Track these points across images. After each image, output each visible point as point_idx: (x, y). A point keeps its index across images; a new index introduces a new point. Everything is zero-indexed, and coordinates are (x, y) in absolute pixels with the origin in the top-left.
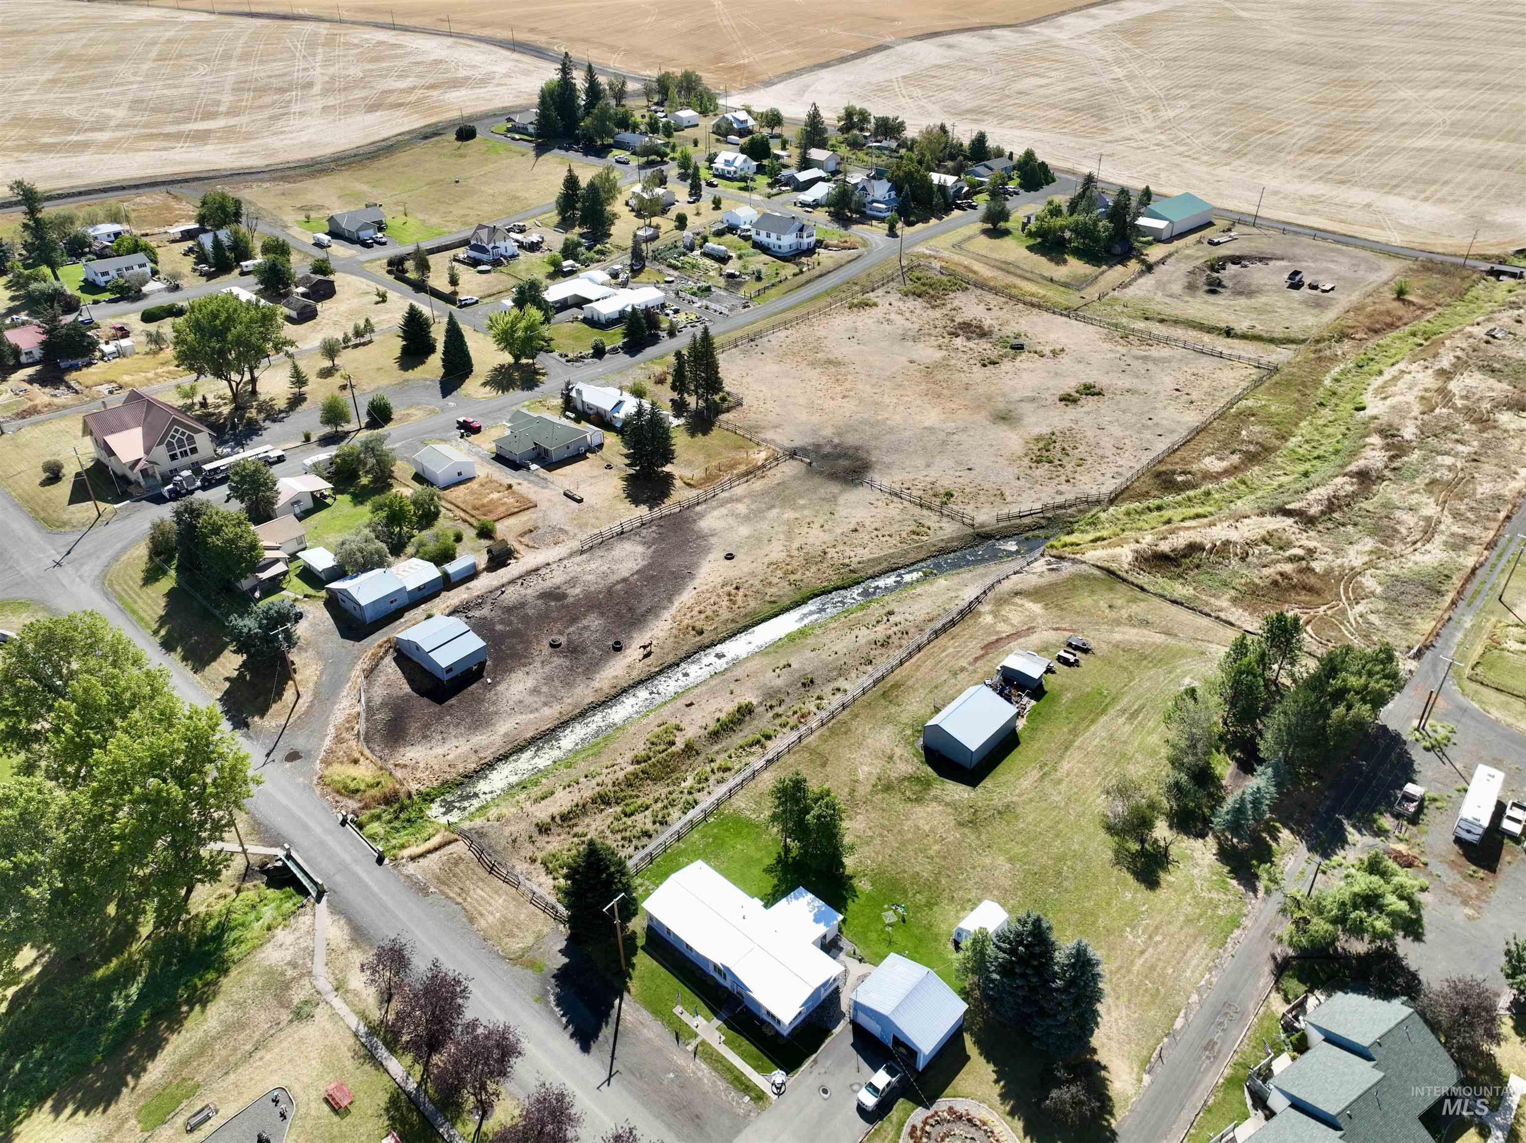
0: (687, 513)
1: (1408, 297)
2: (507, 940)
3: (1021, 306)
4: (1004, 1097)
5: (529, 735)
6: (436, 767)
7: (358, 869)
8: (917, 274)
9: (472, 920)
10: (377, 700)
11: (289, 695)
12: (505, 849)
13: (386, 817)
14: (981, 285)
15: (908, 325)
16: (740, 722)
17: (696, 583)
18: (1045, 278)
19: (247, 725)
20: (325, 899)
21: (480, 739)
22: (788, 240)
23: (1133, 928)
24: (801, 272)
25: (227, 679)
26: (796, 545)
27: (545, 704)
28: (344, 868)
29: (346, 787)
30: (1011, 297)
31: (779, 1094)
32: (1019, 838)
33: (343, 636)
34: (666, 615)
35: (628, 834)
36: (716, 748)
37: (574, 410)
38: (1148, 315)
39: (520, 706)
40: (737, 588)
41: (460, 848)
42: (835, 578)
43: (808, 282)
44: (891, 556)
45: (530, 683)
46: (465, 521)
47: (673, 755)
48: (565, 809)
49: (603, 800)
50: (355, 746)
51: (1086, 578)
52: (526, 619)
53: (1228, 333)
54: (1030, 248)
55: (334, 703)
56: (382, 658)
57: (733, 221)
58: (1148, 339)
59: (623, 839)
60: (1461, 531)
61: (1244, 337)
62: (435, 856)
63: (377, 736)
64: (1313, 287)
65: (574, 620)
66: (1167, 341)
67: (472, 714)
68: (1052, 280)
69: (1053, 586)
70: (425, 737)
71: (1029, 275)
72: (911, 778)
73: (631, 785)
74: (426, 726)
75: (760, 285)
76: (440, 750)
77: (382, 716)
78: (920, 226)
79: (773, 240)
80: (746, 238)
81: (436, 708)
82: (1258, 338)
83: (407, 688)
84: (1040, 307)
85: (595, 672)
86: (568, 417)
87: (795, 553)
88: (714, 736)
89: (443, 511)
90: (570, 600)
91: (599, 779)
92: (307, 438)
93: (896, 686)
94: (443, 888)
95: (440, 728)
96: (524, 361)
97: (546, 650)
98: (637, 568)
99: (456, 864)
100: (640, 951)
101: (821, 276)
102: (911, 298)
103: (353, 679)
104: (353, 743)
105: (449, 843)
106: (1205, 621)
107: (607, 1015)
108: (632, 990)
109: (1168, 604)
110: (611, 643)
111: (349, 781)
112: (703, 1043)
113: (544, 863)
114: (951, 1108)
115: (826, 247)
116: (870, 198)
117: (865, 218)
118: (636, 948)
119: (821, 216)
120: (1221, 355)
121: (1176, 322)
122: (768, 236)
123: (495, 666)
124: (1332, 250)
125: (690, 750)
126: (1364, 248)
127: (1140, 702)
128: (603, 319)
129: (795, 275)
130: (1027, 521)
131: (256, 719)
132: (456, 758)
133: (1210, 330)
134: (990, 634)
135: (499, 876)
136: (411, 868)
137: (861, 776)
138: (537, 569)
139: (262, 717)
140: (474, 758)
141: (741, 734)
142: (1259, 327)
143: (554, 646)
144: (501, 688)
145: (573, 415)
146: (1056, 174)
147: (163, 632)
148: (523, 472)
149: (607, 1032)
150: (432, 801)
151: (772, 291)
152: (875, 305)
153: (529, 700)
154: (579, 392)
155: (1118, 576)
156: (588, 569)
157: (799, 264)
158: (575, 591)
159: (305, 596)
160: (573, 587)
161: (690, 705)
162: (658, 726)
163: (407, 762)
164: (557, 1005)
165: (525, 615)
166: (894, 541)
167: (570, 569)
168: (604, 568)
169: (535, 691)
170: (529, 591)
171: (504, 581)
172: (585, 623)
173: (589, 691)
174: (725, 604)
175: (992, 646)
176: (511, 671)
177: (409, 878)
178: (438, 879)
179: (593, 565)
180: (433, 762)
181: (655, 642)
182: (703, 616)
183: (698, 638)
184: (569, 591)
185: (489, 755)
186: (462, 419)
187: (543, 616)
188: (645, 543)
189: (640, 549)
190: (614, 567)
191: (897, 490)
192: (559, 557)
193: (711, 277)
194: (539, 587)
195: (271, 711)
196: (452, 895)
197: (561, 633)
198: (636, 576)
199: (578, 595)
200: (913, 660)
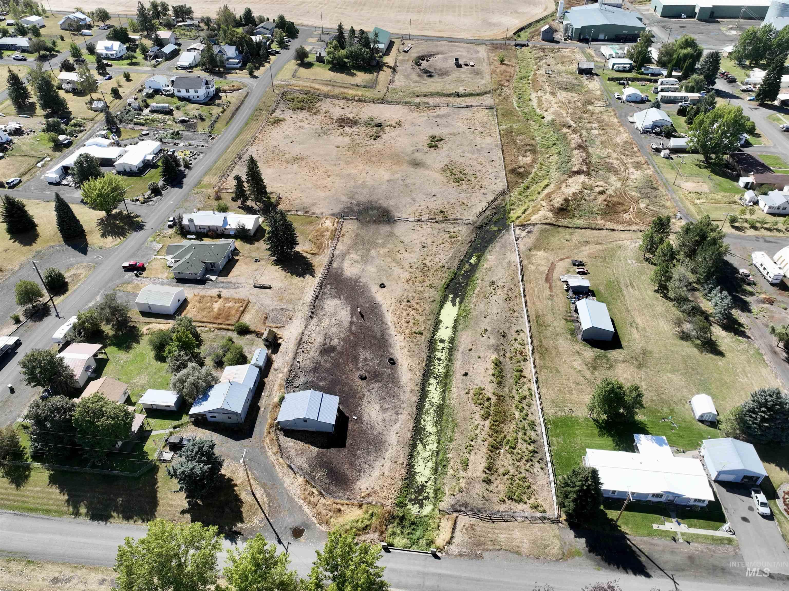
0: (331, 270)
1: (505, 62)
2: (547, 550)
3: (355, 103)
5: (409, 435)
6: (386, 484)
7: (432, 570)
8: (289, 97)
9: (518, 553)
10: (306, 466)
11: (245, 496)
12: (484, 504)
13: (398, 530)
14: (327, 96)
15: (315, 127)
16: (501, 371)
17: (384, 308)
18: (353, 85)
19: (238, 533)
21: (389, 454)
22: (202, 92)
23: (738, 376)
24: (225, 110)
25: (183, 512)
26: (407, 266)
27: (397, 413)
28: (424, 575)
29: (358, 529)
30: (347, 99)
31: (734, 534)
32: (663, 361)
33: (237, 439)
34: (392, 331)
35: (526, 458)
36: (507, 389)
37: (190, 233)
38: (417, 94)
39: (387, 423)
40: (408, 301)
41: (463, 520)
42: (445, 275)
43: (233, 115)
44: (455, 253)
45: (377, 407)
46: (220, 329)
47: (496, 405)
48: (485, 464)
49: (494, 448)
50: (327, 501)
51: (546, 231)
52: (330, 371)
53: (458, 95)
54: (330, 70)
55: (282, 484)
56: (278, 439)
57: (157, 87)
58: (429, 106)
59: (527, 461)
60: (632, 161)
61: (465, 95)
62: (457, 533)
63: (332, 487)
64: (467, 65)
65: (355, 359)
66: (438, 105)
67: (368, 442)
68: (357, 86)
69: (538, 240)
70: (359, 471)
71: (344, 85)
72: (596, 358)
73: (497, 432)
74: (352, 465)
75: (208, 123)
76: (376, 473)
77: (320, 474)
78: (262, 68)
79: (192, 93)
80: (172, 96)
81: (344, 451)
82: (471, 95)
83: (315, 450)
84: (365, 101)
85: (398, 382)
86: (191, 239)
87: (411, 270)
88: (500, 383)
90: (339, 348)
91: (480, 438)
92: (17, 321)
93: (538, 317)
94: (482, 548)
95: (362, 460)
96: (114, 211)
97: (364, 383)
98: (349, 313)
99: (473, 530)
100: (606, 511)
101: (237, 109)
102: (299, 111)
103: (275, 463)
104: (323, 500)
105: (455, 521)
106: (604, 233)
107: (634, 552)
108: (627, 532)
109: (583, 230)
110: (387, 361)
111: (355, 524)
112: (683, 534)
113: (510, 498)
114: (784, 492)
115: (224, 91)
116: (225, 57)
117: (229, 70)
118: (602, 510)
119: (198, 72)
120: (467, 107)
121: (432, 95)
122: (188, 91)
123: (347, 407)
125: (500, 398)
127: (627, 279)
128: (135, 169)
129: (222, 112)
130: (488, 213)
131: (239, 525)
132: (390, 471)
133: (450, 95)
134: (542, 275)
135: (499, 521)
136: (454, 549)
137: (579, 368)
138: (301, 339)
139: (242, 521)
140: (398, 466)
141: (508, 376)
142: (468, 90)
143: (363, 378)
144: (365, 418)
145: (194, 237)
146: (298, 27)
147: (83, 510)
148: (208, 284)
149: (643, 559)
150: (406, 505)
151: (218, 125)
152: (283, 120)
153: (387, 416)
154: (191, 220)
155: (555, 225)
156: (326, 326)
157: (218, 105)
158: (335, 342)
159: (175, 428)
160: (331, 340)
161: (466, 374)
162: (468, 393)
163: (367, 492)
164: (609, 564)
165: (327, 369)
166: (448, 246)
167: (317, 330)
168: (333, 321)
169: (384, 410)
170: (312, 354)
171: (291, 355)
172: (362, 357)
173: (408, 394)
174: (413, 312)
175: (548, 279)
176: (359, 405)
177: (460, 555)
178: (474, 544)
179: (326, 322)
180: (381, 483)
181: (406, 350)
182: (411, 324)
183: (423, 337)
184: (332, 343)
185: (403, 460)
186: (126, 264)
187: (337, 365)
188: (335, 297)
189: (337, 301)
190: (337, 318)
191: (417, 218)
192: (303, 326)
193: (171, 125)
194: (314, 349)
195: (244, 514)
196: (491, 548)
197: (358, 370)
198: (354, 318)
199: (340, 343)
200: (528, 301)
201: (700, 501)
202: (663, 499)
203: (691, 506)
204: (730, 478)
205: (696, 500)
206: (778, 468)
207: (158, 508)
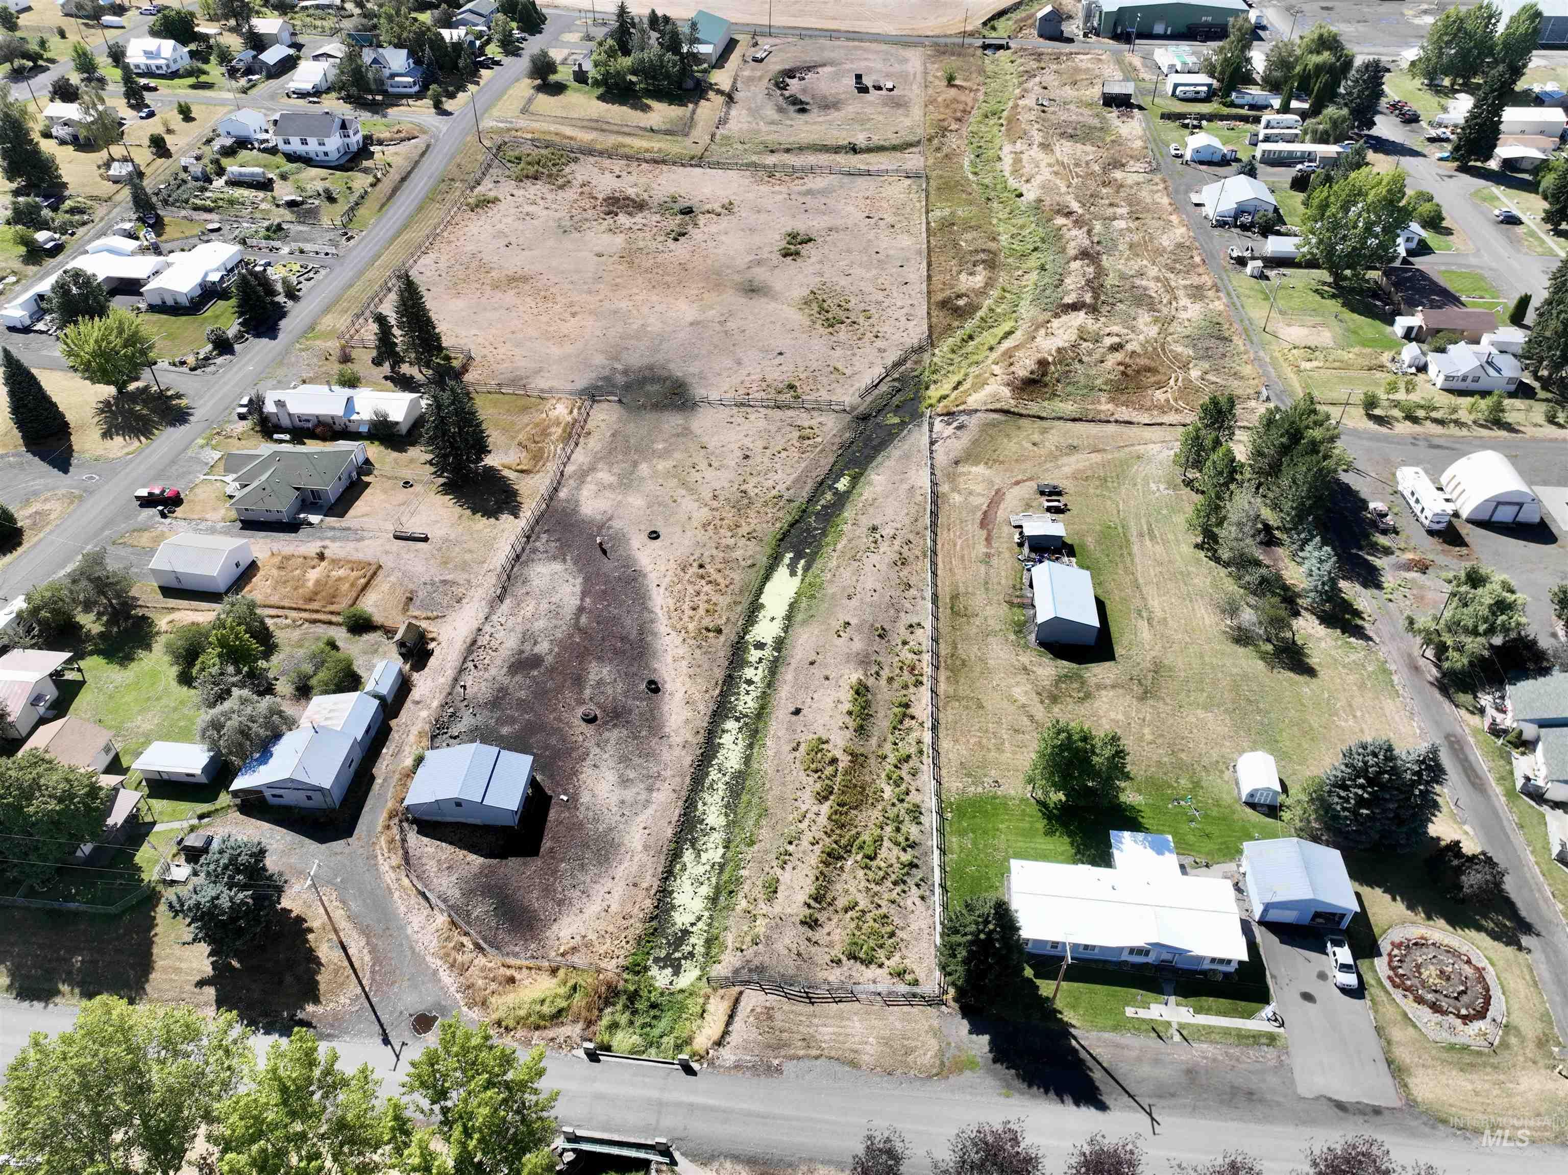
0: (553, 503)
1: (957, 82)
2: (910, 1059)
3: (644, 165)
4: (1411, 907)
5: (669, 832)
6: (611, 929)
7: (677, 1096)
8: (511, 154)
9: (854, 1064)
10: (455, 894)
11: (326, 952)
12: (798, 968)
13: (623, 1019)
14: (589, 151)
15: (558, 215)
16: (867, 705)
17: (652, 579)
18: (645, 129)
19: (304, 1023)
20: (677, 1155)
21: (624, 869)
22: (334, 144)
23: (1337, 715)
24: (378, 180)
25: (201, 984)
26: (707, 495)
27: (650, 789)
28: (660, 1106)
29: (542, 1017)
30: (628, 157)
31: (1282, 1025)
32: (1192, 686)
33: (322, 840)
34: (662, 626)
35: (894, 877)
36: (874, 741)
37: (280, 429)
38: (771, 147)
39: (628, 809)
40: (701, 566)
41: (753, 999)
42: (780, 514)
43: (395, 190)
44: (807, 470)
45: (611, 777)
46: (314, 622)
47: (846, 773)
48: (811, 889)
49: (832, 857)
50: (490, 962)
51: (993, 425)
52: (524, 705)
53: (854, 149)
54: (601, 98)
55: (402, 928)
56: (404, 841)
57: (243, 133)
58: (794, 172)
59: (895, 883)
60: (1188, 282)
61: (869, 150)
62: (738, 1025)
63: (501, 935)
64: (879, 88)
65: (579, 681)
66: (812, 170)
67: (585, 845)
68: (652, 130)
69: (975, 442)
70: (560, 903)
71: (626, 129)
72: (1060, 679)
73: (843, 826)
74: (547, 891)
75: (342, 206)
76: (594, 908)
77: (480, 909)
78: (461, 95)
79: (312, 147)
80: (273, 151)
81: (535, 864)
82: (880, 149)
83: (476, 861)
84: (664, 162)
85: (661, 727)
86: (281, 441)
87: (715, 504)
88: (861, 730)
89: (269, 622)
90: (549, 659)
91: (807, 837)
93: (955, 597)
94: (783, 1053)
95: (566, 883)
97: (589, 730)
98: (578, 589)
99: (770, 1018)
100: (1038, 982)
101: (403, 180)
102: (528, 183)
103: (394, 886)
104: (481, 961)
105: (737, 1001)
106: (1111, 428)
107: (1082, 1062)
108: (1074, 1022)
109: (1070, 424)
110: (643, 686)
111: (538, 1008)
112: (1179, 1024)
113: (853, 957)
114: (1393, 944)
115: (380, 143)
116: (387, 72)
117: (394, 99)
118: (1030, 981)
119: (333, 104)
120: (868, 173)
121: (801, 149)
122: (304, 142)
123: (551, 776)
124: (855, 48)
125: (857, 759)
126: (876, 41)
127: (1143, 521)
128: (184, 301)
129: (373, 185)
130: (883, 388)
131: (310, 1008)
132: (623, 904)
133: (837, 150)
134: (974, 513)
135: (824, 1000)
136: (727, 1055)
137: (1023, 700)
138: (474, 642)
139: (316, 1001)
140: (642, 894)
141: (880, 715)
142: (875, 138)
143: (590, 720)
144: (585, 798)
145: (287, 437)
146: (544, 11)
147: (3, 980)
148: (303, 532)
149: (1097, 1075)
150: (646, 969)
151: (361, 212)
152: (496, 200)
153: (629, 794)
154: (280, 404)
155: (1014, 413)
156: (529, 615)
157: (366, 171)
158: (543, 647)
159: (201, 817)
160: (535, 643)
161: (797, 712)
162: (795, 749)
163: (573, 943)
164: (1030, 1086)
165: (520, 702)
166: (794, 453)
167: (510, 624)
168: (544, 606)
169: (624, 782)
170: (493, 671)
171: (450, 673)
172: (593, 678)
173: (677, 751)
174: (708, 588)
175: (985, 522)
176: (575, 773)
177: (737, 1067)
178: (769, 1046)
179: (529, 608)
180: (602, 926)
181: (684, 663)
182: (701, 611)
183: (722, 638)
184: (537, 650)
185: (651, 881)
186: (144, 492)
187: (541, 694)
188: (555, 558)
189: (557, 567)
190: (553, 600)
191: (739, 399)
192: (482, 616)
193: (267, 212)
194: (498, 662)
195: (322, 987)
196: (802, 1053)
197: (581, 702)
198: (588, 600)
199: (551, 651)
200: (940, 565)
201: (1222, 961)
202: (1151, 959)
203: (1205, 973)
204: (1289, 916)
205: (1213, 960)
206: (1388, 897)
207: (152, 976)
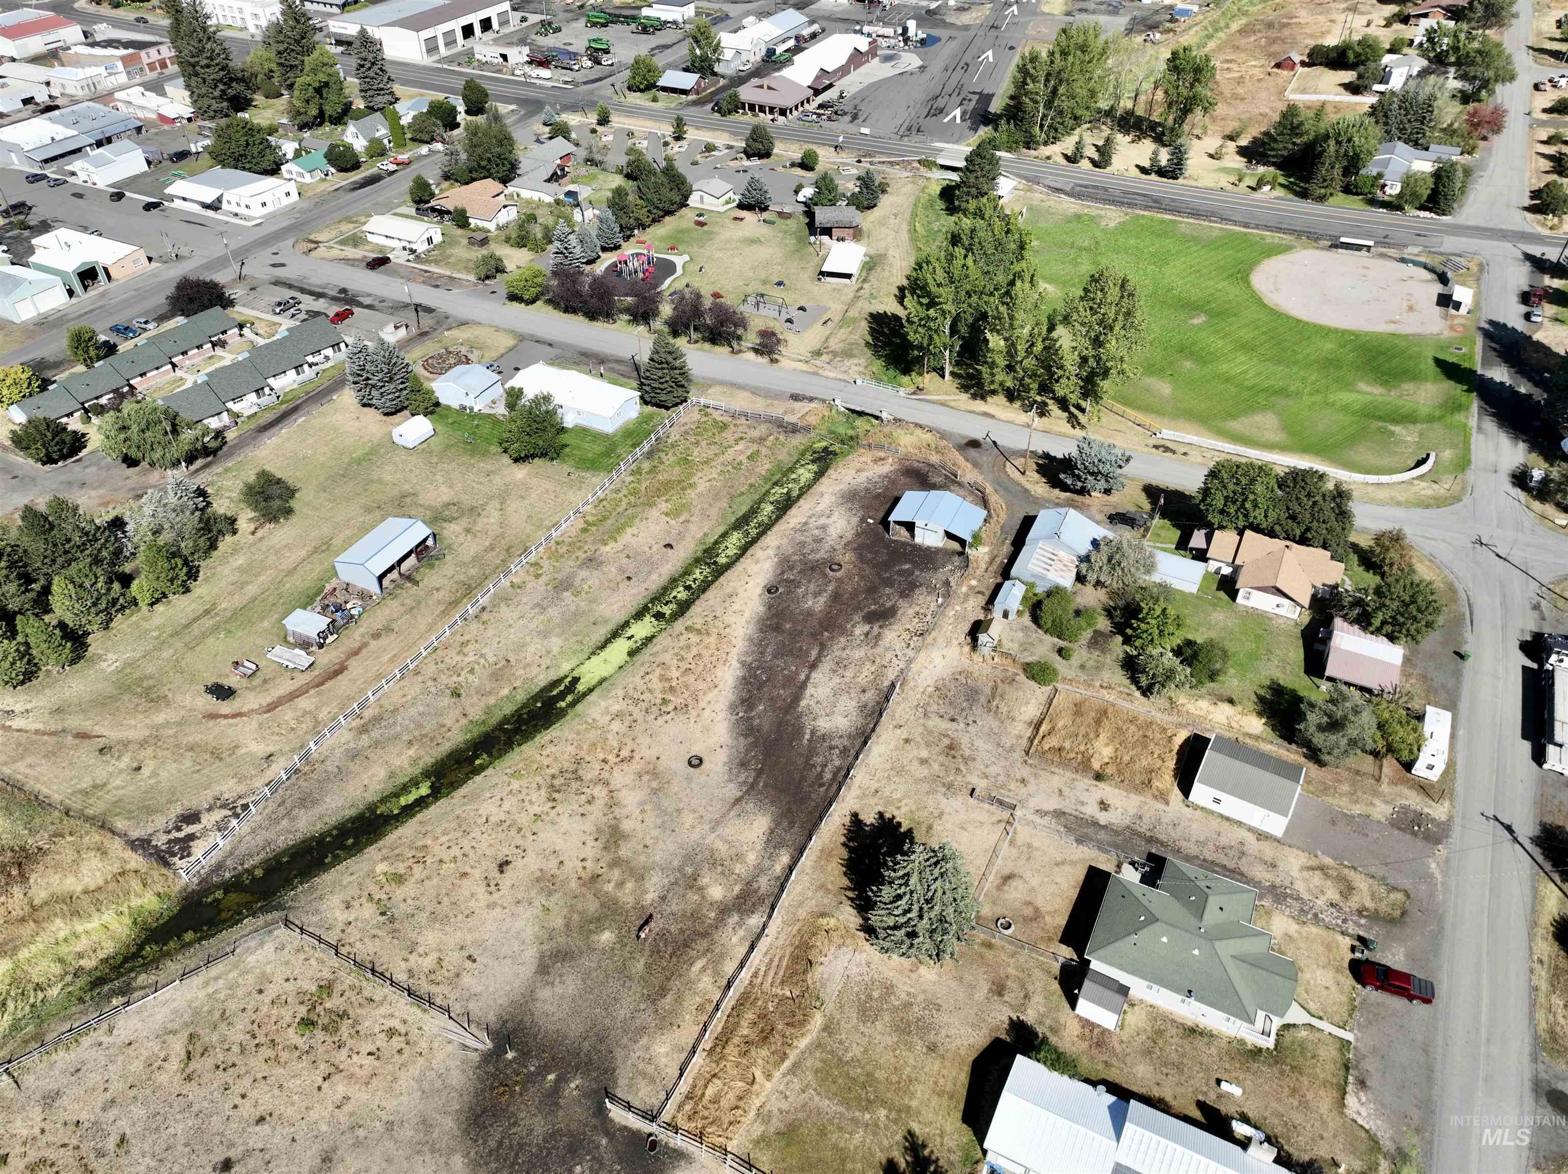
27: (806, 524)
34: (739, 645)
35: (676, 448)
39: (826, 514)
40: (666, 702)
45: (832, 531)
47: (665, 494)
52: (889, 583)
59: (678, 445)
65: (836, 597)
67: (862, 498)
70: (886, 478)
74: (893, 483)
76: (865, 475)
77: (937, 481)
85: (780, 561)
90: (857, 618)
97: (839, 558)
98: (810, 690)
110: (781, 590)
123: (876, 534)
138: (926, 638)
143: (836, 566)
144: (855, 520)
153: (822, 521)
156: (868, 665)
158: (860, 630)
160: (867, 634)
161: (669, 546)
162: (688, 521)
163: (883, 462)
165: (891, 585)
167: (889, 655)
168: (849, 674)
169: (824, 528)
170: (911, 612)
172: (822, 600)
174: (675, 674)
175: (332, 675)
176: (858, 535)
179: (866, 674)
180: (863, 467)
181: (735, 607)
182: (694, 651)
184: (867, 628)
187: (872, 590)
188: (824, 737)
189: (824, 724)
190: (837, 680)
192: (914, 667)
194: (905, 620)
197: (840, 581)
198: (803, 677)
199: (853, 626)
